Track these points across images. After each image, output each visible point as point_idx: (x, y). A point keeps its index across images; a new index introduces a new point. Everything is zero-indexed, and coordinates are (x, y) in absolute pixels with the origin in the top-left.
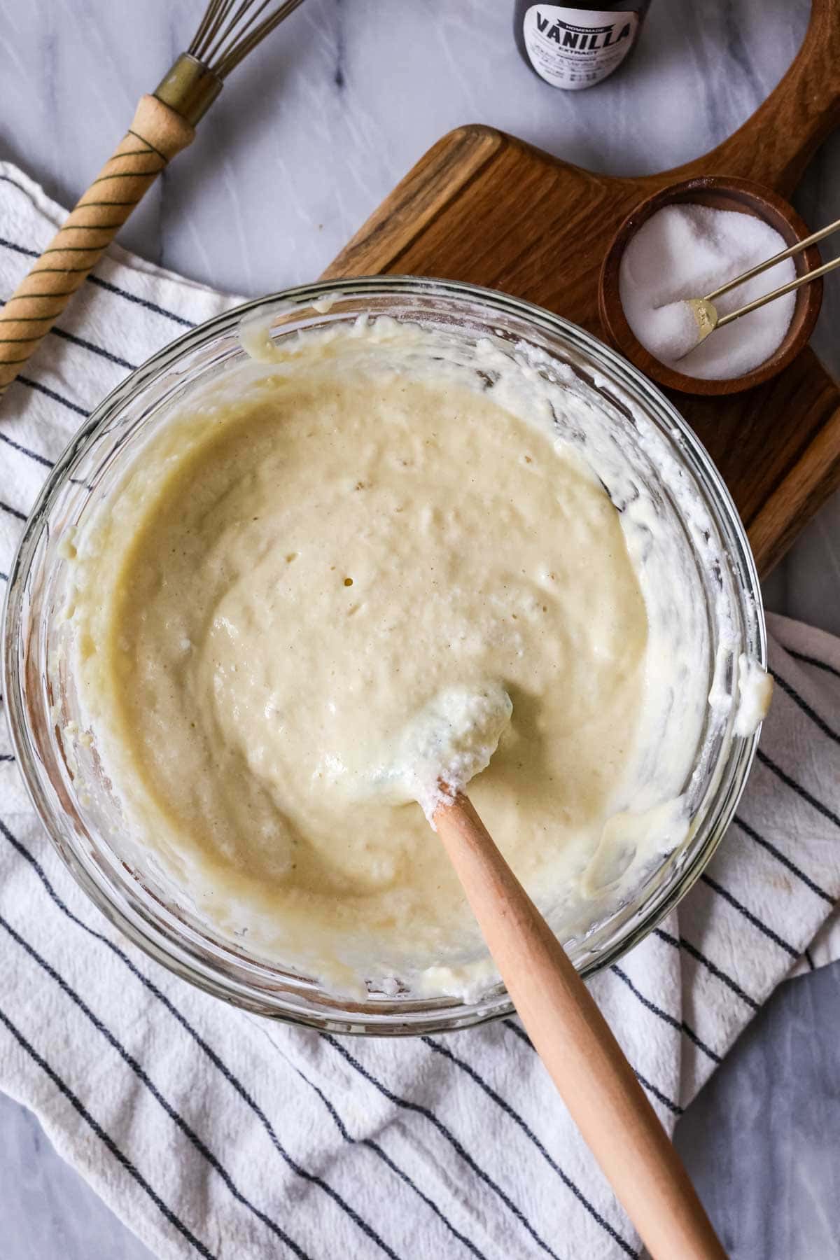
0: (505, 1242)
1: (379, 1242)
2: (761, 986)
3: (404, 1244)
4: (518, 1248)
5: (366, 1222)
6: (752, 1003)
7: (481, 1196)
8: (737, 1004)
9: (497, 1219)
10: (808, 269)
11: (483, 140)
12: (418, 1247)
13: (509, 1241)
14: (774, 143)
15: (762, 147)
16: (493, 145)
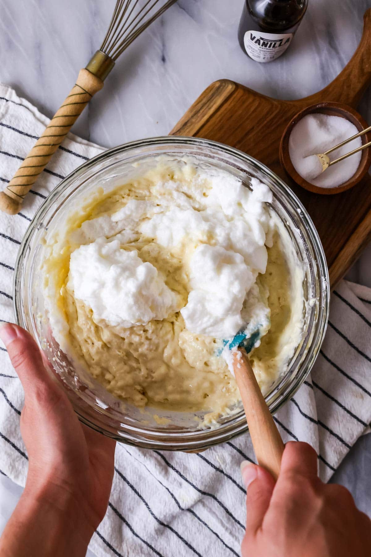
1: (195, 551)
2: (352, 439)
3: (205, 551)
5: (189, 543)
6: (348, 446)
7: (237, 530)
8: (342, 446)
10: (367, 141)
11: (228, 86)
12: (211, 552)
14: (350, 85)
15: (345, 87)
16: (232, 88)
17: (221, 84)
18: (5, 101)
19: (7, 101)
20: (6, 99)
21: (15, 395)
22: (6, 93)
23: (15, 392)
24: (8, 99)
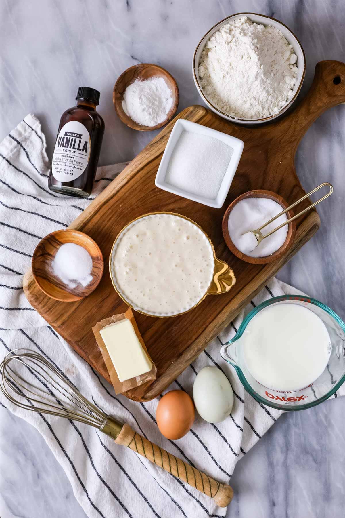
0: (177, 494)
1: (135, 486)
2: (277, 413)
3: (144, 488)
4: (181, 495)
5: (132, 479)
6: (274, 419)
7: (169, 480)
8: (268, 418)
9: (174, 486)
10: (290, 217)
12: (148, 489)
13: (178, 493)
14: (298, 121)
15: (294, 122)
16: (203, 113)
17: (194, 109)
18: (31, 129)
19: (33, 130)
20: (32, 128)
21: (13, 343)
22: (34, 125)
23: (13, 341)
24: (34, 129)
